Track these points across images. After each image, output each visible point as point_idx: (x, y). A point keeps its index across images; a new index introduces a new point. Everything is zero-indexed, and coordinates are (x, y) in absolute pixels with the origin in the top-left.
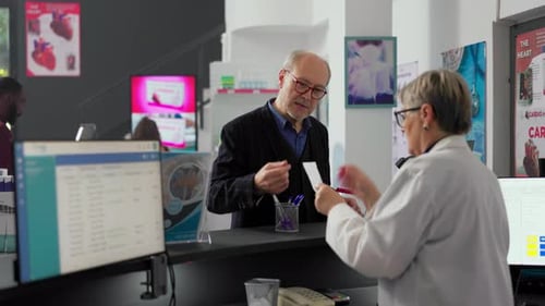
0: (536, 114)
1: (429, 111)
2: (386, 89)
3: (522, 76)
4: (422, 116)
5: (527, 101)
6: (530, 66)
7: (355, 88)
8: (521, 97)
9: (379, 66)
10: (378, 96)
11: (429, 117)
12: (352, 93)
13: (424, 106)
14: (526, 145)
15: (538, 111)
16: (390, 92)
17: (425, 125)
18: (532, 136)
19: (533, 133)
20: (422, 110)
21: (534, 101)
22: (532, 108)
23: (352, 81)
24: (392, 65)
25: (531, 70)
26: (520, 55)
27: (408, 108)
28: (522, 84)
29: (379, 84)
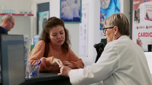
0: (141, 27)
1: (117, 29)
2: (77, 15)
3: (135, 11)
4: (114, 31)
5: (138, 22)
6: (139, 8)
7: (64, 15)
8: (135, 20)
9: (74, 6)
10: (74, 18)
11: (117, 31)
12: (63, 17)
13: (115, 27)
14: (137, 40)
15: (142, 26)
16: (78, 16)
17: (115, 34)
18: (139, 36)
19: (140, 35)
20: (114, 28)
21: (140, 22)
22: (139, 25)
23: (63, 11)
24: (80, 5)
25: (139, 9)
26: (134, 3)
27: (108, 27)
28: (135, 15)
29: (74, 13)
